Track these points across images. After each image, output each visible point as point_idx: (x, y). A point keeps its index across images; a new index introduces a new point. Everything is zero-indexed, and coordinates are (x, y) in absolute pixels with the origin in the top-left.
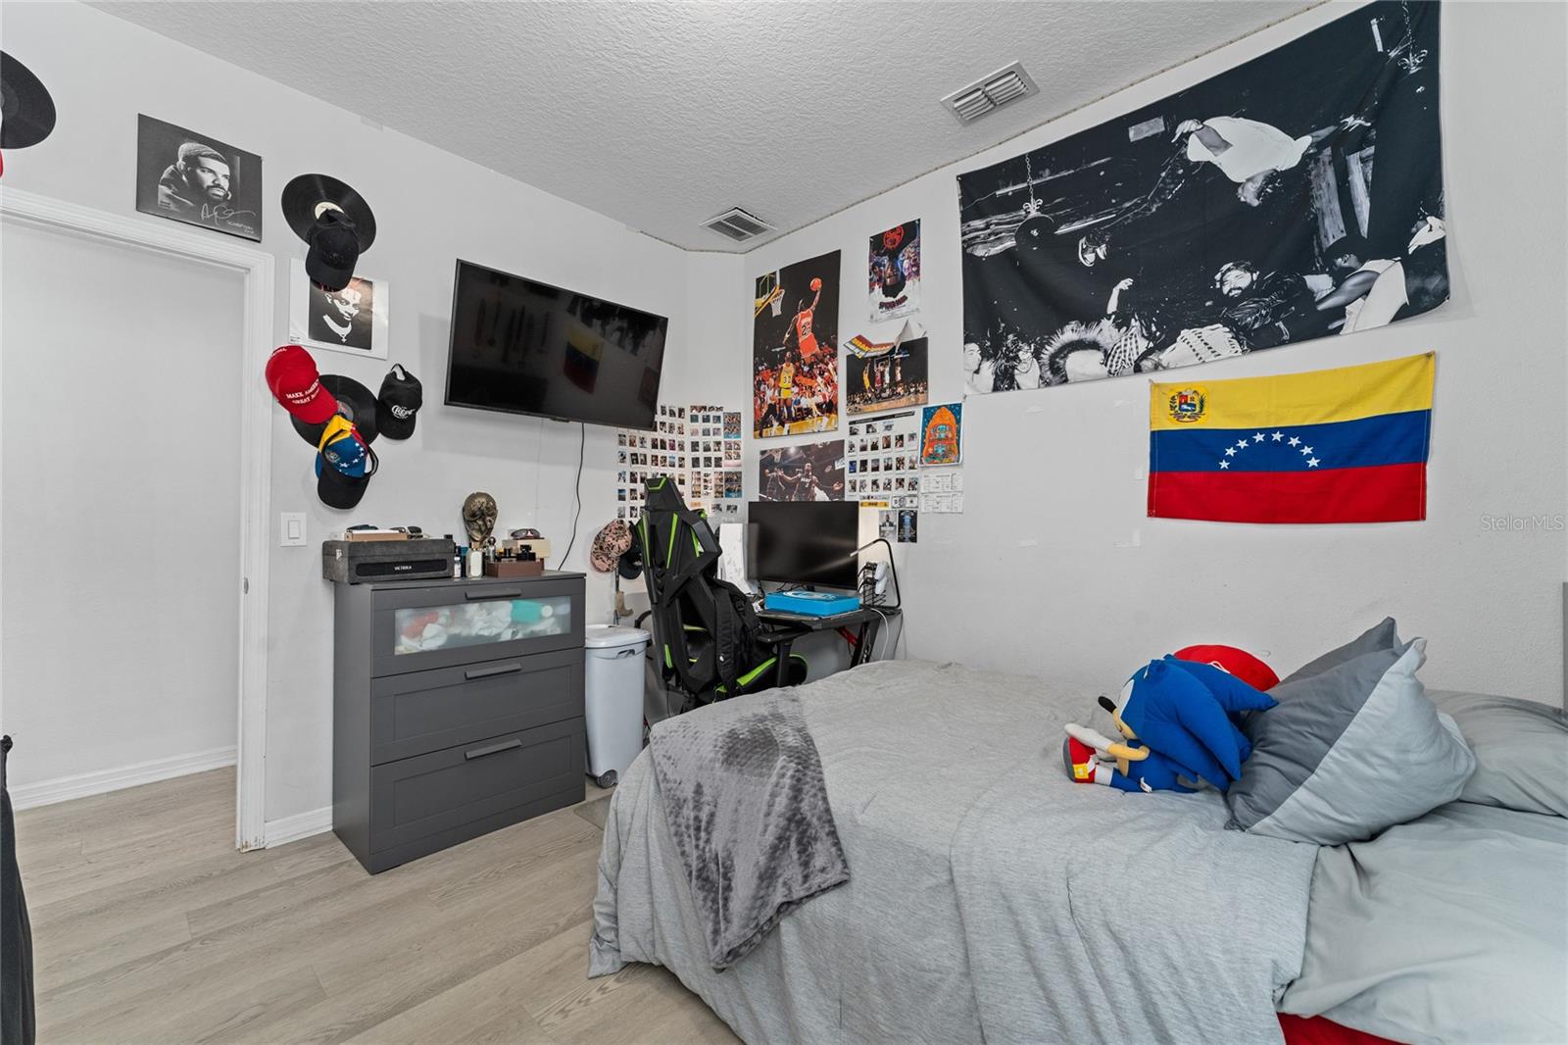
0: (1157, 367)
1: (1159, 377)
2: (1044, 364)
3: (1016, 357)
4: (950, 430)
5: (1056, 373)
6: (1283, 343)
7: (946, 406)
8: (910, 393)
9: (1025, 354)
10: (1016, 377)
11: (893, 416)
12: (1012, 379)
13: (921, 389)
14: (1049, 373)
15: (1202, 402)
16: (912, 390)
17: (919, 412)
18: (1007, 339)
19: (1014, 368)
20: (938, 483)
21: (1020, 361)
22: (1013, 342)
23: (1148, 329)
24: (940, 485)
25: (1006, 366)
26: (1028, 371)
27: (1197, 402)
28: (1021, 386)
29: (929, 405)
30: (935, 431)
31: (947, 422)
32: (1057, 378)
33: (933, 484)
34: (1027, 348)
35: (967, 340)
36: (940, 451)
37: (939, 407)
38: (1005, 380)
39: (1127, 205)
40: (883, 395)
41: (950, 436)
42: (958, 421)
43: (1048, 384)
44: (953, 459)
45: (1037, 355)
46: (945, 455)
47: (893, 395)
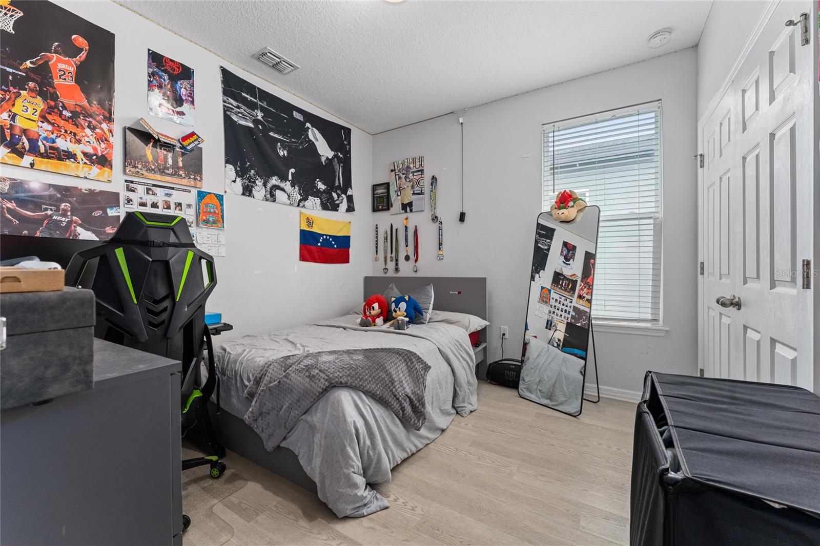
0: (304, 206)
1: (303, 210)
2: (267, 191)
3: (254, 182)
4: (216, 208)
5: (271, 196)
6: (329, 210)
7: (214, 194)
8: (190, 178)
9: (259, 182)
10: (253, 192)
11: (173, 188)
12: (251, 192)
13: (199, 178)
14: (269, 195)
15: (313, 222)
16: (192, 177)
17: (194, 192)
18: (250, 172)
19: (252, 187)
20: (208, 238)
21: (256, 185)
22: (254, 175)
23: (300, 191)
24: (210, 239)
25: (248, 185)
26: (259, 191)
27: (311, 222)
28: (255, 197)
29: (202, 190)
30: (207, 206)
31: (215, 203)
32: (272, 199)
33: (206, 238)
34: (260, 180)
35: (227, 162)
36: (211, 219)
37: (210, 193)
38: (248, 191)
39: (293, 140)
40: (166, 171)
41: (217, 212)
42: (222, 205)
43: (267, 200)
44: (220, 226)
45: (265, 185)
46: (214, 222)
47: (175, 174)
